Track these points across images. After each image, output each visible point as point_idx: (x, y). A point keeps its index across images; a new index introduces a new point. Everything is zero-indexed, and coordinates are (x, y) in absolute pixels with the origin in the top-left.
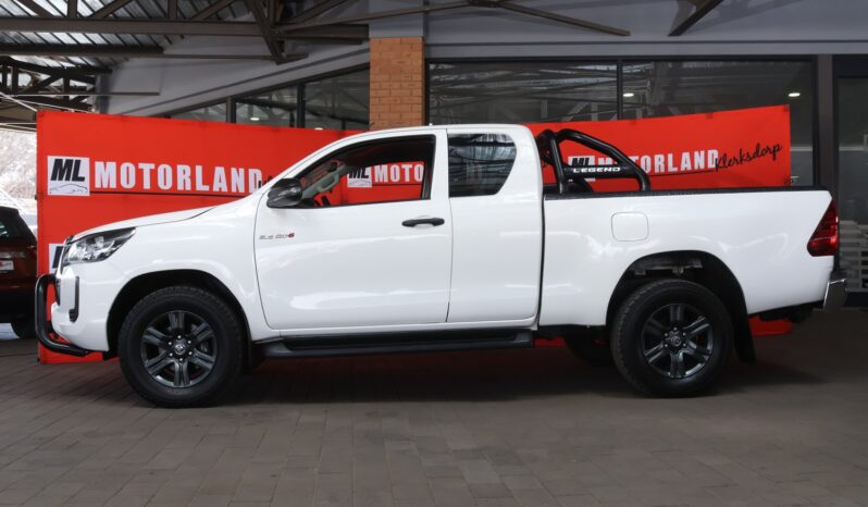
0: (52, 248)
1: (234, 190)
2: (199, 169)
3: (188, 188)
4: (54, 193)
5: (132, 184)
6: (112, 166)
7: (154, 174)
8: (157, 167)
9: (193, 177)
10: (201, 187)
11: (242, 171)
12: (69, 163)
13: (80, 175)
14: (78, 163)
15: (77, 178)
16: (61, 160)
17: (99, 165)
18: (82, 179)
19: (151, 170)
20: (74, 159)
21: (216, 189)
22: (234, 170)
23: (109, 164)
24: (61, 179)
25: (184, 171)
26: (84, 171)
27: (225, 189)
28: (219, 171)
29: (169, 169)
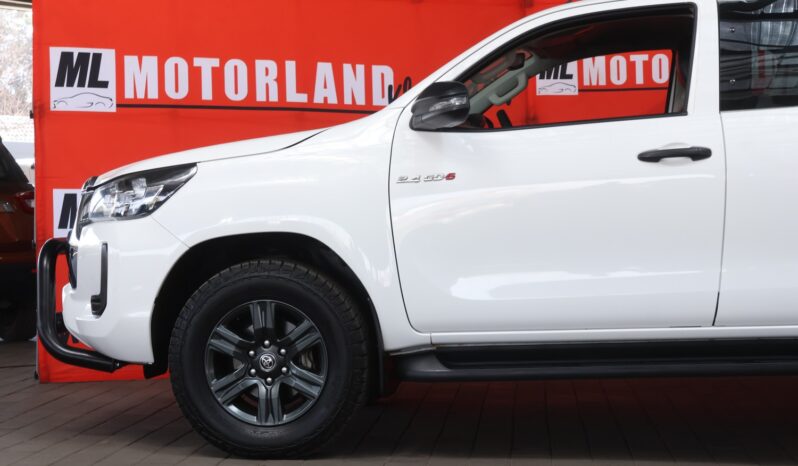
0: (58, 196)
1: (348, 101)
2: (291, 67)
3: (274, 97)
4: (61, 107)
5: (184, 92)
6: (151, 61)
7: (218, 75)
8: (222, 64)
9: (281, 80)
10: (294, 96)
11: (360, 68)
12: (83, 57)
13: (101, 78)
14: (97, 57)
15: (95, 83)
16: (71, 54)
17: (130, 61)
18: (105, 85)
19: (214, 69)
20: (92, 51)
21: (318, 99)
22: (347, 68)
23: (146, 59)
24: (70, 84)
25: (265, 68)
26: (107, 72)
27: (333, 100)
28: (324, 70)
29: (242, 67)
